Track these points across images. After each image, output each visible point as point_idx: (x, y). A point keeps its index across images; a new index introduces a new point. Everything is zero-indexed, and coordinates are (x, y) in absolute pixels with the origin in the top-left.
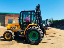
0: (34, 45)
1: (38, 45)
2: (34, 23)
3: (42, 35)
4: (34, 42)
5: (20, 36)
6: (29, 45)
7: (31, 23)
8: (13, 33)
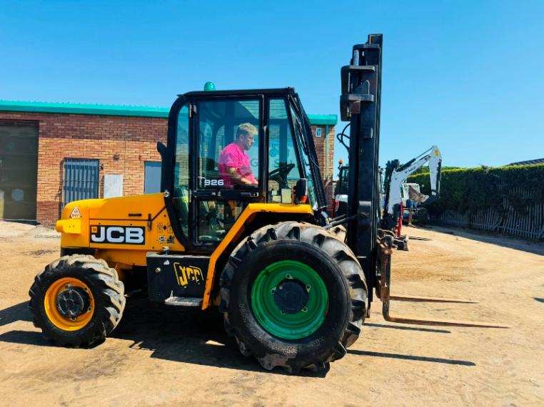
3: (357, 295)
4: (292, 350)
5: (171, 300)
8: (111, 278)
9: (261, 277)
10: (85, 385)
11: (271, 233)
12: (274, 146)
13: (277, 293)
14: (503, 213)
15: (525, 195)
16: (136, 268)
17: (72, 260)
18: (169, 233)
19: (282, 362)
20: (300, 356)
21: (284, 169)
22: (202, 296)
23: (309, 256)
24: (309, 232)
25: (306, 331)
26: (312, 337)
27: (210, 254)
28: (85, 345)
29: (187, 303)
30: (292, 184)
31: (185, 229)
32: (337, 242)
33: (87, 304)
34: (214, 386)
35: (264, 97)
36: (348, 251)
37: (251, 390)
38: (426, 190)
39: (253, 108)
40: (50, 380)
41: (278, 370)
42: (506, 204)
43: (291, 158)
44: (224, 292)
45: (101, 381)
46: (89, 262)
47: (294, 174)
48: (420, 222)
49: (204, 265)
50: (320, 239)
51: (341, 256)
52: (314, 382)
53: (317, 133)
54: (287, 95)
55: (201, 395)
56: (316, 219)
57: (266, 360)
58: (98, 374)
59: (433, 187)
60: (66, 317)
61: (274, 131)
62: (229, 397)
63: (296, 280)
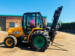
0: (40, 52)
1: (44, 51)
2: (39, 27)
3: (49, 40)
5: (23, 42)
6: (34, 52)
7: (35, 27)
11: (36, 32)
13: (38, 41)
17: (9, 36)
19: (39, 50)
22: (27, 41)
25: (42, 46)
27: (28, 35)
30: (40, 25)
31: (25, 32)
44: (30, 41)
50: (43, 33)
51: (46, 35)
54: (39, 13)
55: (27, 55)
61: (37, 18)
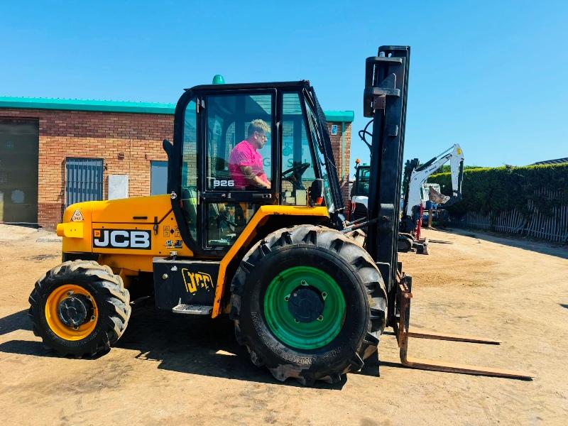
4: (307, 361)
5: (180, 308)
8: (116, 286)
9: (274, 283)
10: (87, 398)
11: (286, 237)
12: (288, 144)
13: (291, 300)
14: (527, 214)
15: (551, 196)
16: (142, 274)
17: (75, 265)
18: (176, 237)
19: (296, 373)
20: (314, 367)
21: (299, 168)
22: (212, 304)
23: (326, 262)
24: (326, 236)
25: (321, 341)
26: (328, 347)
27: (220, 260)
28: (87, 355)
29: (196, 311)
30: (307, 185)
31: (193, 233)
32: (355, 247)
33: (91, 313)
34: (223, 399)
35: (277, 90)
36: (368, 258)
37: (262, 403)
38: (447, 190)
39: (265, 102)
40: (50, 392)
41: (291, 381)
42: (530, 205)
43: (306, 157)
44: (235, 299)
45: (104, 394)
46: (93, 268)
47: (309, 175)
48: (441, 225)
49: (213, 271)
50: (338, 244)
51: (360, 262)
52: (329, 395)
53: (333, 131)
54: (302, 89)
55: (210, 408)
56: (332, 222)
57: (278, 371)
58: (101, 386)
59: (455, 187)
60: (68, 326)
61: (288, 128)
62: (239, 411)
63: (311, 287)
